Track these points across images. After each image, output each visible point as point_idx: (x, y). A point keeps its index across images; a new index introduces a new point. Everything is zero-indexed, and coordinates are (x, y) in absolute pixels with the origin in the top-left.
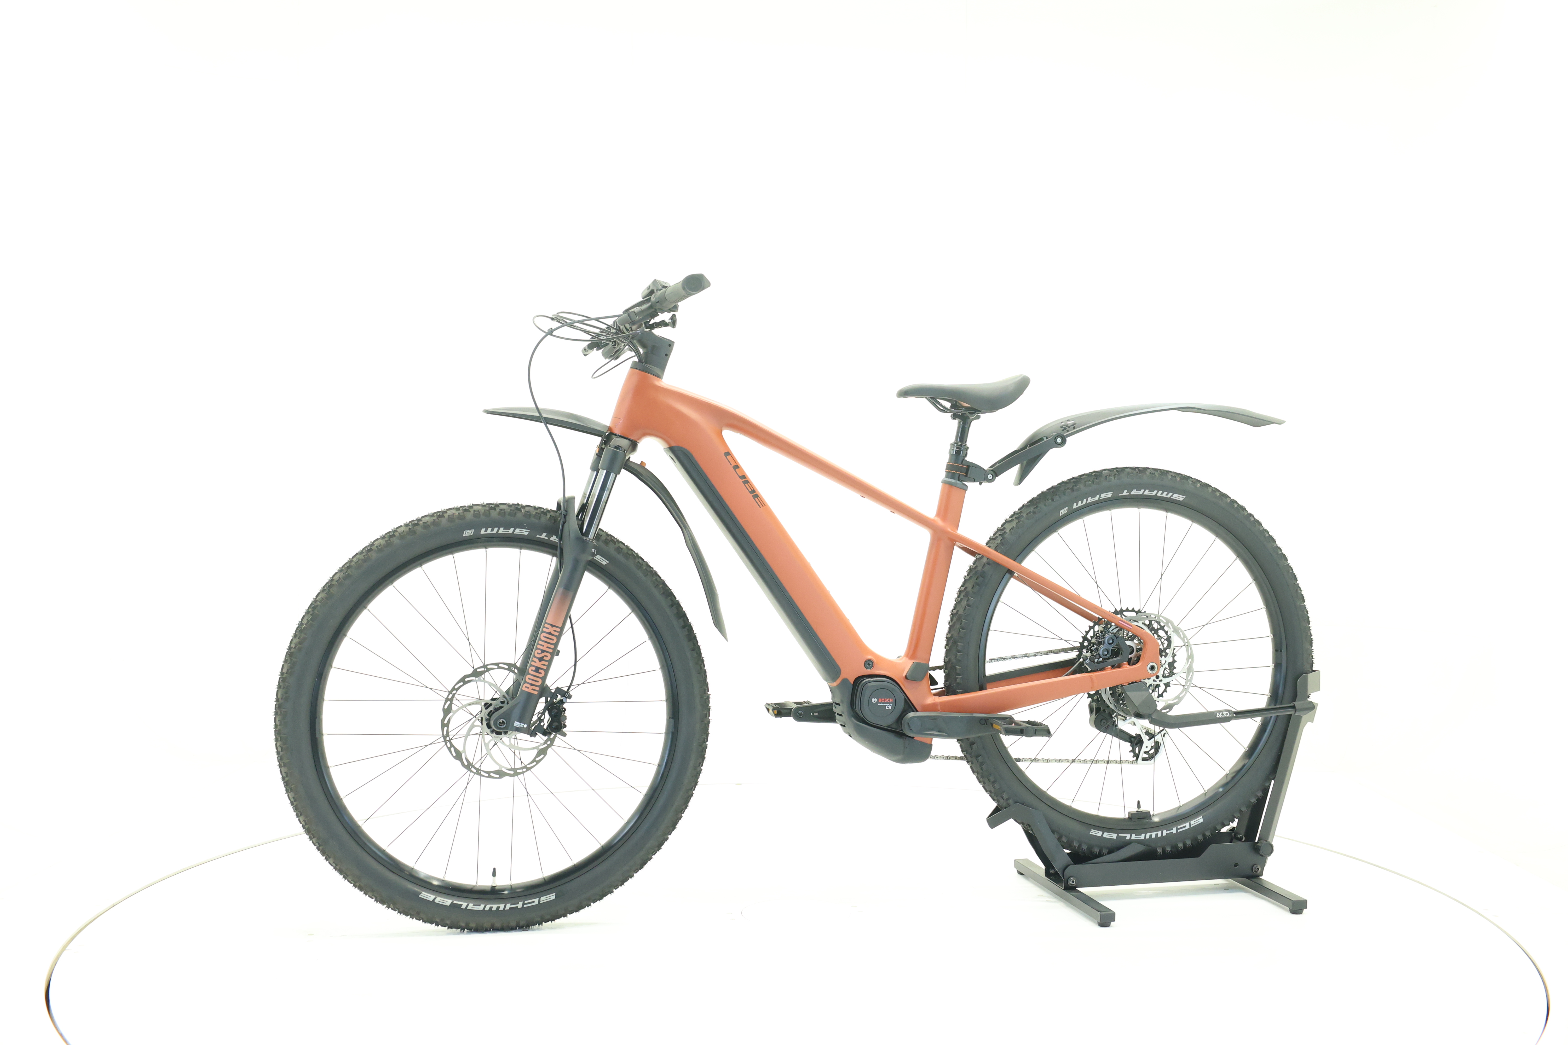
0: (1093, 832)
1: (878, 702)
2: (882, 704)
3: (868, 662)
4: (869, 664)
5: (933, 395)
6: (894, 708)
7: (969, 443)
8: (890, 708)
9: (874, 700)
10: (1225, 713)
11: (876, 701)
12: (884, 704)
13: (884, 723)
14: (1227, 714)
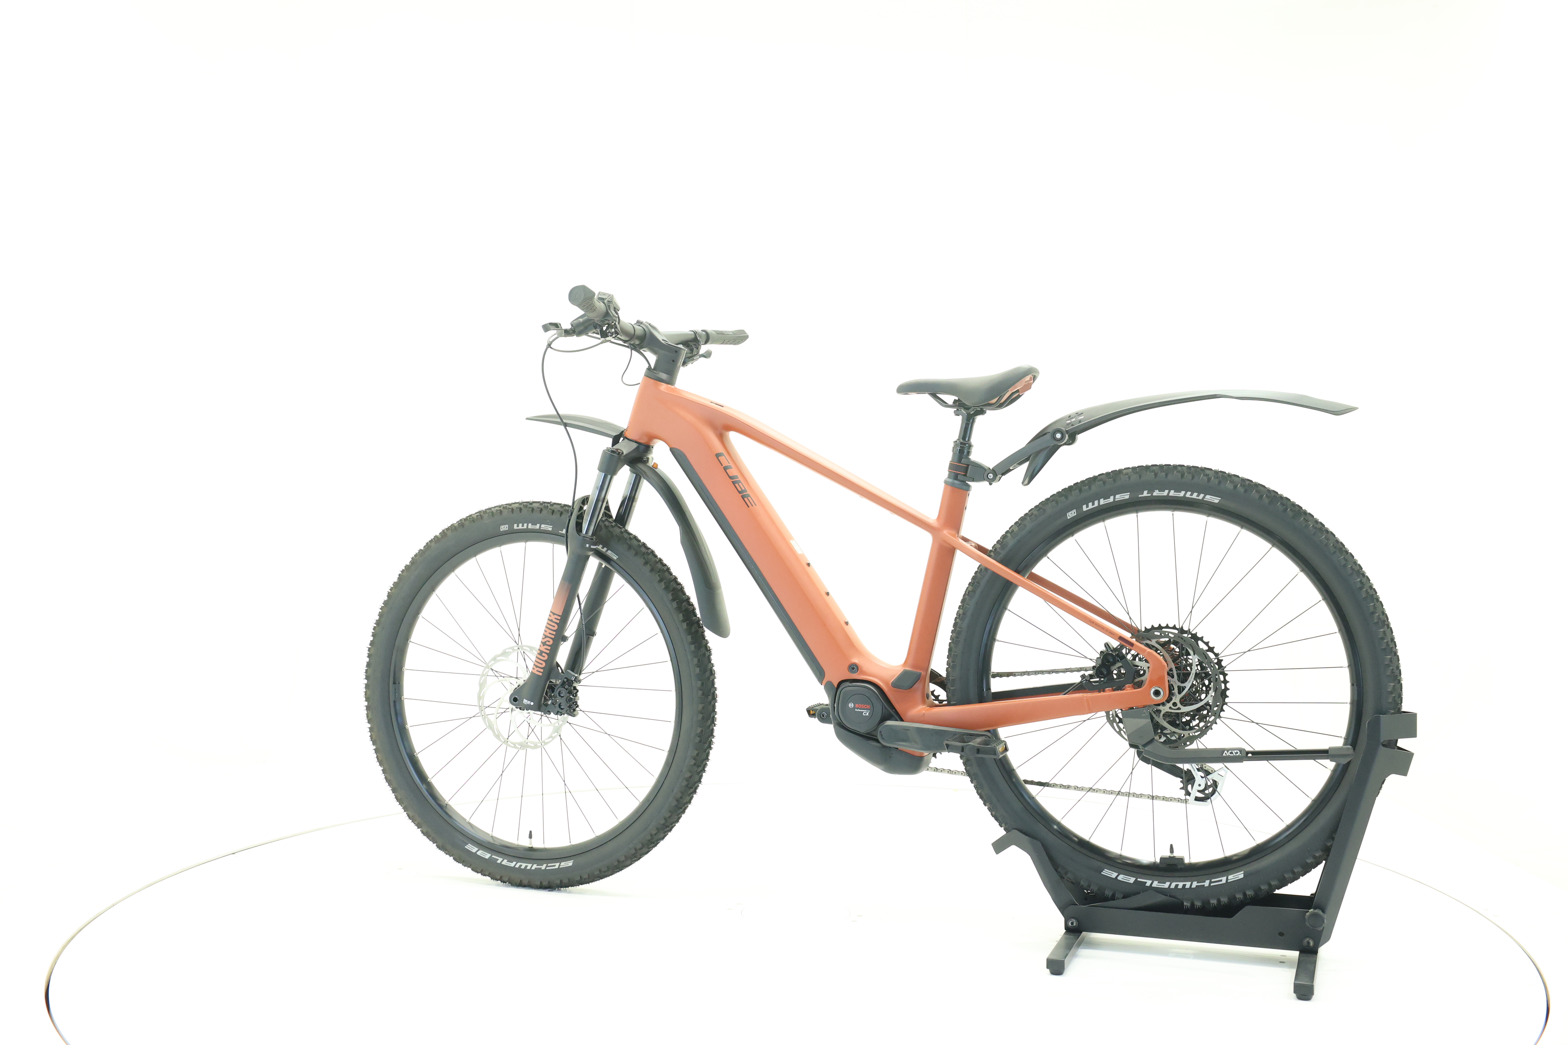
0: (1107, 872)
1: (854, 708)
2: (859, 710)
3: (852, 666)
4: (853, 669)
5: (933, 389)
6: (871, 715)
7: (974, 440)
8: (867, 714)
9: (851, 705)
10: (1235, 751)
11: (853, 707)
12: (861, 711)
13: (862, 730)
14: (1237, 753)
